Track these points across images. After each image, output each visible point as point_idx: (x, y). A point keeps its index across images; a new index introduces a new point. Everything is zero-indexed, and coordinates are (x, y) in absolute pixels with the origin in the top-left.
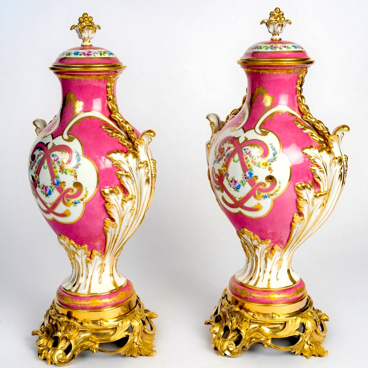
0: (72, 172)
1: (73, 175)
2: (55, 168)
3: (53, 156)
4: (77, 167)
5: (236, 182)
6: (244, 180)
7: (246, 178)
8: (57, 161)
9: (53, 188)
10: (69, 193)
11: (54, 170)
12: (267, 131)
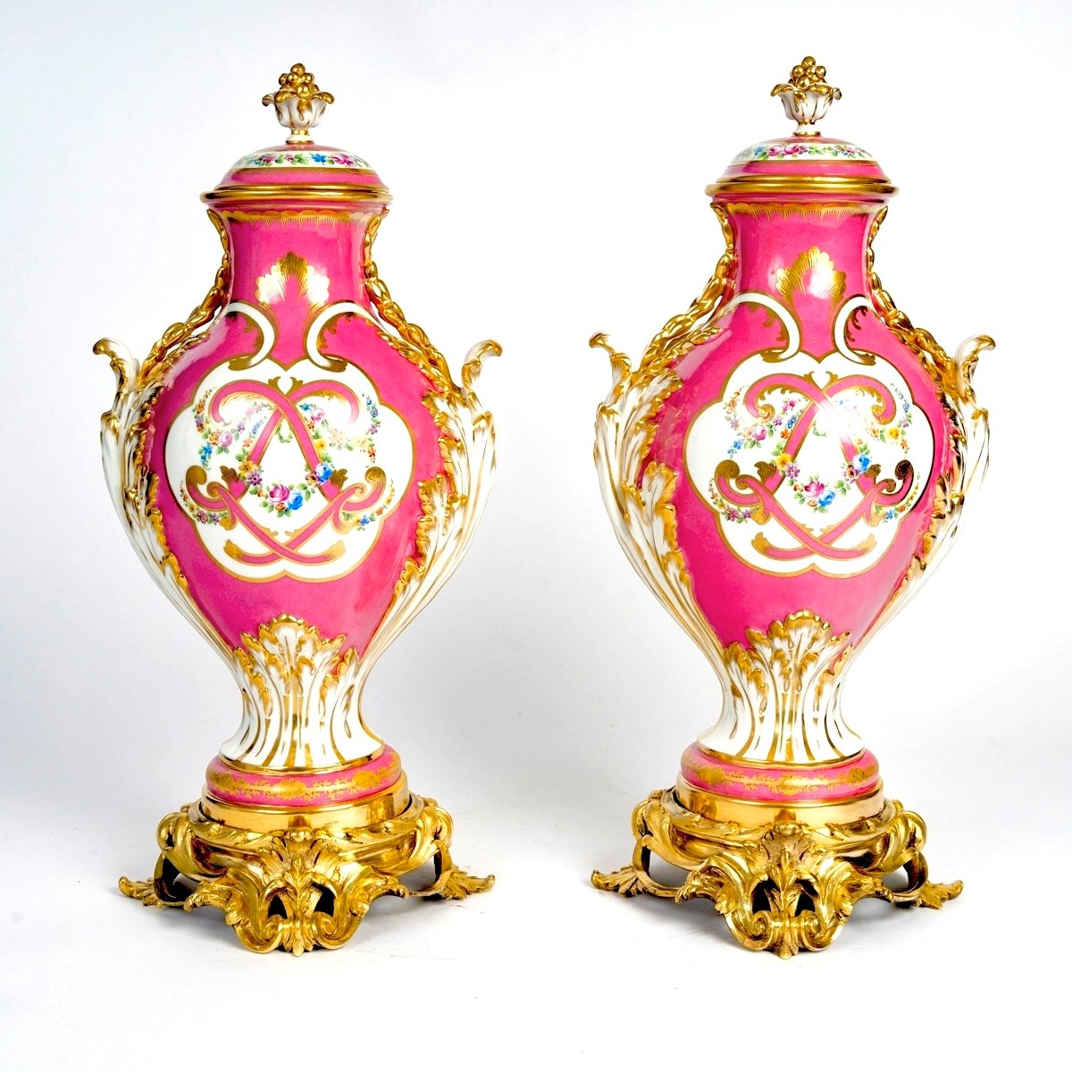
0: (363, 443)
1: (367, 450)
2: (317, 436)
3: (306, 409)
4: (373, 430)
5: (821, 487)
6: (848, 477)
7: (852, 473)
8: (321, 420)
9: (309, 489)
10: (354, 498)
11: (315, 442)
12: (870, 355)
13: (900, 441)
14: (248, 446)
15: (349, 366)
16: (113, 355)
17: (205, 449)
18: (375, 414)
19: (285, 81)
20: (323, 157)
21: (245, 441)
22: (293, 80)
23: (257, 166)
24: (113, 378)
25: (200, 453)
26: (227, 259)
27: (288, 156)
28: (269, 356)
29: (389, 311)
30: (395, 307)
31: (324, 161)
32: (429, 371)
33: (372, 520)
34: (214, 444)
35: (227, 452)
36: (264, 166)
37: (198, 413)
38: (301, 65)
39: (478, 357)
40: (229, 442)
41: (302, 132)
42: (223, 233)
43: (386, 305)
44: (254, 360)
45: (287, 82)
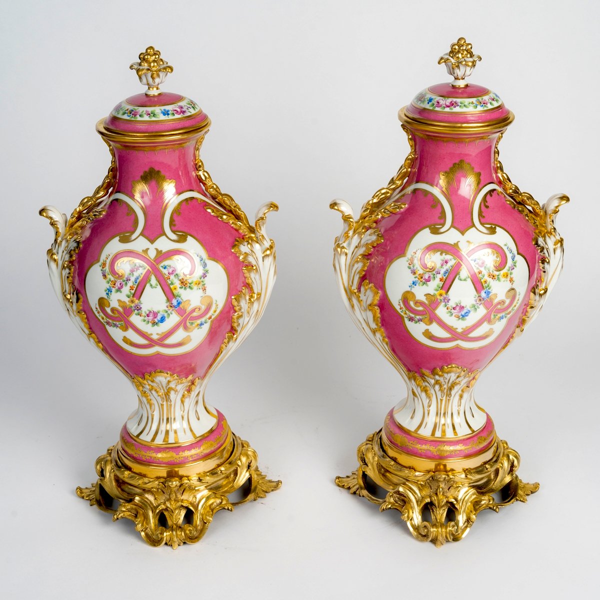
0: (199, 284)
1: (201, 288)
2: (172, 284)
3: (165, 268)
4: (204, 276)
5: (462, 308)
6: (478, 302)
7: (480, 300)
8: (175, 274)
9: (169, 312)
10: (195, 314)
11: (172, 287)
12: (493, 226)
13: (508, 279)
14: (133, 290)
15: (189, 238)
16: (51, 218)
17: (108, 289)
18: (205, 265)
19: (143, 58)
20: (168, 111)
21: (131, 287)
22: (148, 58)
23: (128, 118)
24: (52, 231)
25: (106, 291)
26: (114, 162)
27: (147, 111)
28: (142, 234)
29: (211, 190)
30: (215, 187)
31: (168, 114)
32: (236, 224)
33: (206, 323)
34: (113, 287)
35: (121, 292)
36: (133, 119)
37: (103, 268)
38: (151, 48)
39: (265, 214)
40: (122, 287)
41: (155, 89)
42: (111, 147)
43: (210, 186)
44: (134, 236)
45: (144, 59)
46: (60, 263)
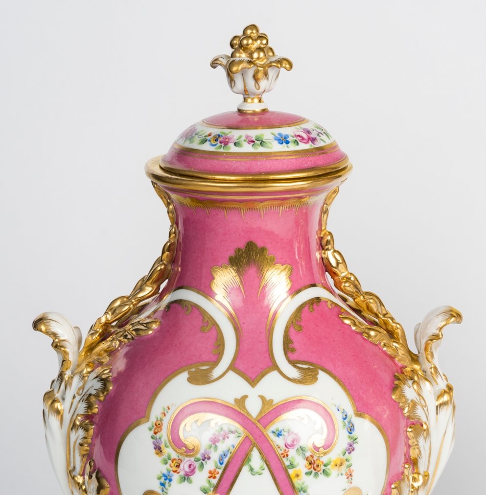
0: (341, 465)
1: (344, 473)
2: (292, 466)
3: (279, 435)
4: (350, 449)
8: (297, 447)
11: (291, 472)
14: (215, 478)
15: (322, 375)
16: (55, 335)
17: (164, 475)
18: (351, 430)
19: (237, 44)
20: (286, 137)
21: (210, 472)
22: (247, 45)
23: (213, 149)
24: (54, 358)
25: (159, 478)
26: (175, 233)
27: (247, 137)
28: (233, 367)
29: (347, 284)
30: (352, 278)
31: (287, 142)
34: (175, 472)
35: (190, 482)
36: (222, 150)
37: (155, 433)
38: (253, 27)
39: (441, 328)
40: (193, 472)
41: (256, 100)
42: (171, 207)
43: (343, 278)
44: (217, 372)
45: (241, 46)
46: (67, 417)
